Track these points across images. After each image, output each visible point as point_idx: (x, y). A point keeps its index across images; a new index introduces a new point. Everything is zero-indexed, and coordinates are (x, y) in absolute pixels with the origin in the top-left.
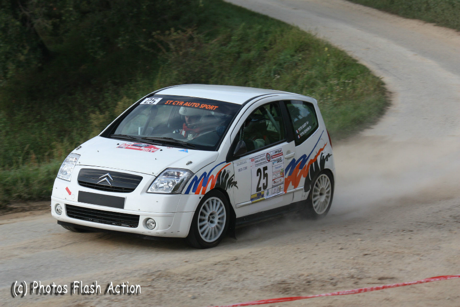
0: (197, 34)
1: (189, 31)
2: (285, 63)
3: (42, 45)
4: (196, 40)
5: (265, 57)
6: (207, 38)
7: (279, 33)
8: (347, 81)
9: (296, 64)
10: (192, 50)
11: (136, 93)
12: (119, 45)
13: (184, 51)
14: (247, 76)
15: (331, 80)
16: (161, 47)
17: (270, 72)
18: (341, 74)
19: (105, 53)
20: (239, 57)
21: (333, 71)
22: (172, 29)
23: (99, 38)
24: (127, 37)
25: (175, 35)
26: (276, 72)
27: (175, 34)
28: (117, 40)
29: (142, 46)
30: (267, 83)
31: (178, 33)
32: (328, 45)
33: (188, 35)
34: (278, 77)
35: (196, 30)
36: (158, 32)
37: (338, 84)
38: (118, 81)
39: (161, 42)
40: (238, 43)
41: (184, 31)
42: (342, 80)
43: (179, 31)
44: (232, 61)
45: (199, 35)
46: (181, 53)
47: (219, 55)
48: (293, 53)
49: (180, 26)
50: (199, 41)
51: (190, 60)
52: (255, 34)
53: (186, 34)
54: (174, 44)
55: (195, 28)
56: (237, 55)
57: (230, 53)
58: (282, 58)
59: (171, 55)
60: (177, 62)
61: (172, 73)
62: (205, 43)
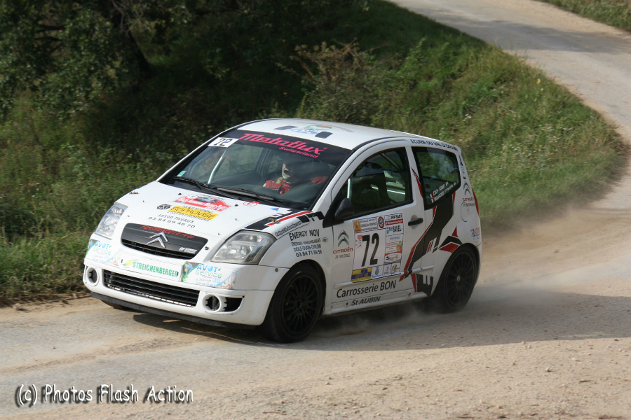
0: (358, 52)
1: (348, 48)
2: (479, 97)
3: (140, 56)
4: (356, 59)
5: (451, 88)
6: (372, 57)
7: (472, 54)
8: (565, 129)
9: (495, 100)
12: (248, 61)
13: (338, 74)
14: (425, 113)
15: (543, 126)
16: (305, 66)
17: (458, 108)
18: (558, 118)
19: (228, 70)
20: (415, 86)
21: (548, 112)
22: (324, 43)
23: (220, 50)
25: (326, 52)
26: (466, 110)
27: (327, 50)
28: (245, 54)
29: (279, 65)
30: (452, 125)
31: (331, 50)
32: (540, 76)
33: (345, 53)
34: (470, 117)
35: (356, 46)
36: (304, 46)
37: (553, 133)
38: (243, 111)
39: (308, 62)
40: (415, 66)
41: (339, 47)
42: (558, 127)
43: (333, 47)
44: (404, 91)
45: (360, 54)
46: (333, 78)
47: (386, 82)
48: (491, 84)
49: (335, 40)
50: (360, 62)
51: (346, 88)
52: (439, 55)
53: (343, 51)
54: (325, 64)
55: (354, 44)
56: (412, 83)
57: (402, 80)
58: (475, 90)
59: (320, 79)
60: (327, 89)
61: (321, 104)
62: (369, 64)
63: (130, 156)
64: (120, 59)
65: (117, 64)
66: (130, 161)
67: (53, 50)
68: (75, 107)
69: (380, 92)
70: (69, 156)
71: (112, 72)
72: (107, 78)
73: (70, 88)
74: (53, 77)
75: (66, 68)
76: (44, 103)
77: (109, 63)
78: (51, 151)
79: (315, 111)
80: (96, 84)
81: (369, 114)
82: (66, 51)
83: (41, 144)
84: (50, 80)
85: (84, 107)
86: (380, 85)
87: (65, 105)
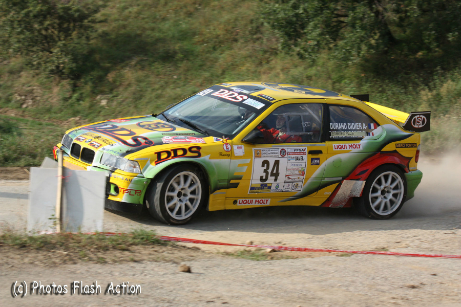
3: (389, 34)
12: (450, 39)
19: (438, 44)
23: (434, 32)
24: (457, 33)
28: (448, 35)
38: (445, 67)
63: (380, 89)
64: (378, 34)
65: (376, 37)
66: (380, 92)
67: (341, 28)
68: (351, 60)
70: (346, 87)
71: (373, 42)
72: (371, 45)
73: (348, 49)
74: (341, 43)
75: (348, 38)
76: (335, 57)
77: (372, 36)
78: (337, 84)
80: (364, 47)
82: (349, 28)
83: (331, 79)
84: (339, 45)
85: (357, 60)
87: (346, 59)
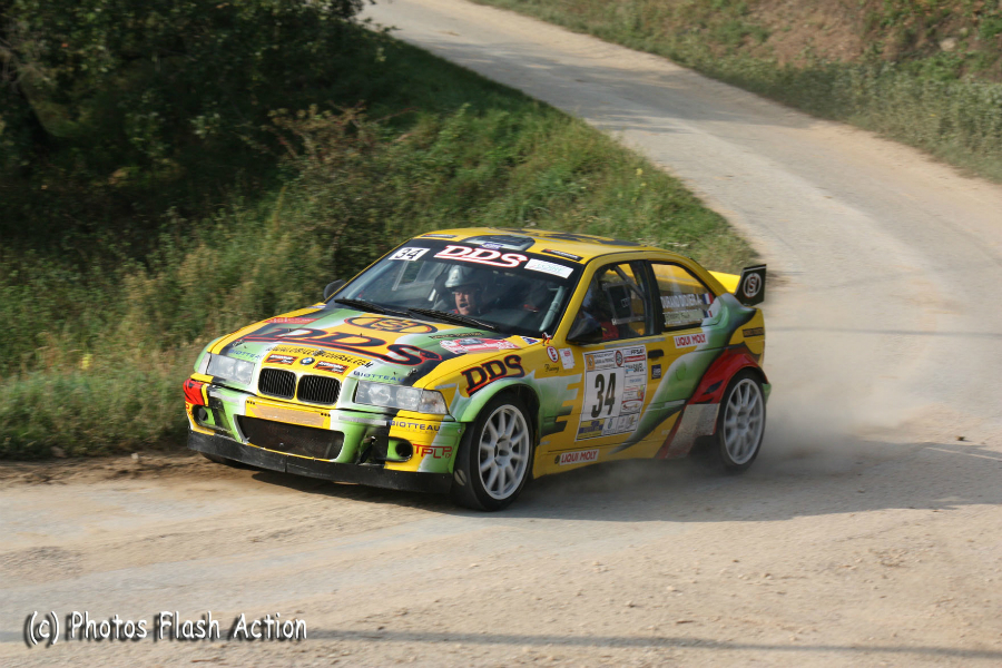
0: (365, 121)
1: (349, 114)
2: (550, 195)
4: (361, 133)
5: (507, 180)
6: (389, 130)
7: (541, 130)
8: (677, 245)
9: (573, 199)
10: (352, 154)
11: (227, 236)
13: (335, 154)
14: (466, 217)
16: (285, 142)
17: (517, 212)
18: (667, 227)
19: (167, 146)
20: (452, 175)
21: (651, 218)
22: (313, 107)
23: (155, 114)
24: (217, 116)
25: (317, 121)
26: (529, 214)
27: (318, 117)
28: (194, 121)
29: (244, 138)
31: (325, 117)
32: (642, 163)
33: (345, 122)
34: (534, 225)
35: (362, 112)
36: (282, 111)
39: (290, 135)
40: (454, 145)
41: (337, 113)
42: (666, 241)
43: (327, 113)
44: (437, 183)
45: (369, 124)
46: (328, 159)
47: (409, 169)
48: (568, 174)
49: (330, 102)
50: (369, 137)
51: (346, 176)
52: (491, 129)
53: (342, 119)
54: (314, 139)
55: (361, 109)
56: (448, 171)
57: (434, 166)
58: (544, 183)
59: (306, 162)
60: (317, 177)
61: (307, 200)
62: (383, 141)
63: (13, 274)
66: (13, 282)
69: (399, 181)
79: (298, 210)
81: (381, 215)
86: (399, 172)
